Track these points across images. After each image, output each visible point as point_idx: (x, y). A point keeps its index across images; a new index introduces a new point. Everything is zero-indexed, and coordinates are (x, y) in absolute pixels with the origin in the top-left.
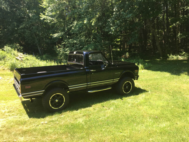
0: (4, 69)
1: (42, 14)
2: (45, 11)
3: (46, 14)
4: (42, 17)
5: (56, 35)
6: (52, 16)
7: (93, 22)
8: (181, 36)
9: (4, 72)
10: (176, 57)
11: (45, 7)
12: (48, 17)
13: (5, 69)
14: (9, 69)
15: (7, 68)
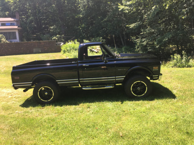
1: (120, 4)
4: (120, 8)
5: (132, 26)
6: (130, 6)
7: (168, 5)
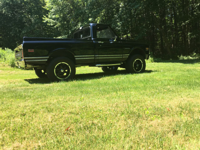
0: (4, 66)
1: (45, 16)
2: (48, 14)
3: (49, 16)
4: (45, 20)
7: (99, 21)
8: (191, 35)
9: (5, 68)
10: (187, 58)
11: (48, 9)
12: (51, 19)
13: (6, 65)
14: (10, 66)
15: (7, 65)
